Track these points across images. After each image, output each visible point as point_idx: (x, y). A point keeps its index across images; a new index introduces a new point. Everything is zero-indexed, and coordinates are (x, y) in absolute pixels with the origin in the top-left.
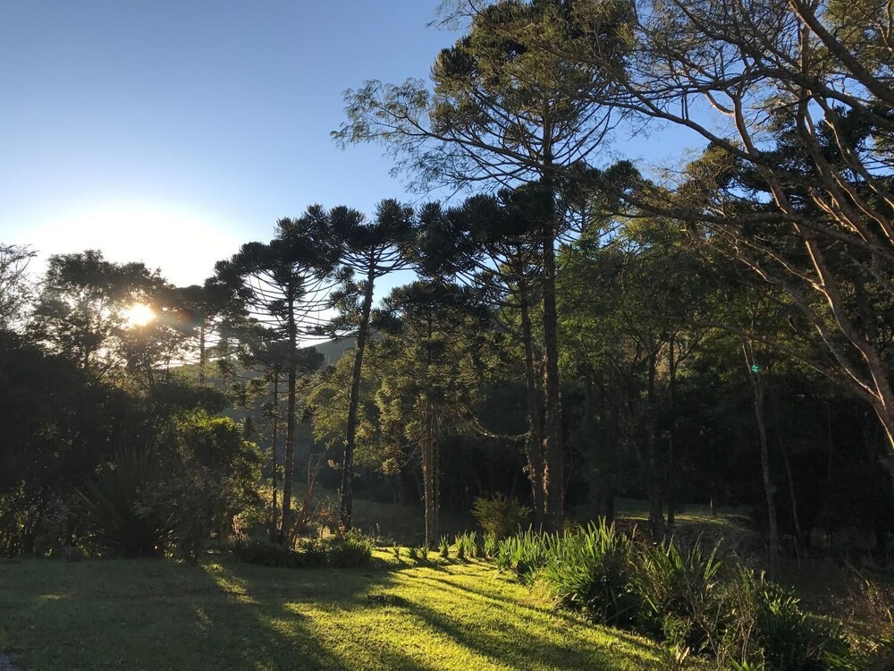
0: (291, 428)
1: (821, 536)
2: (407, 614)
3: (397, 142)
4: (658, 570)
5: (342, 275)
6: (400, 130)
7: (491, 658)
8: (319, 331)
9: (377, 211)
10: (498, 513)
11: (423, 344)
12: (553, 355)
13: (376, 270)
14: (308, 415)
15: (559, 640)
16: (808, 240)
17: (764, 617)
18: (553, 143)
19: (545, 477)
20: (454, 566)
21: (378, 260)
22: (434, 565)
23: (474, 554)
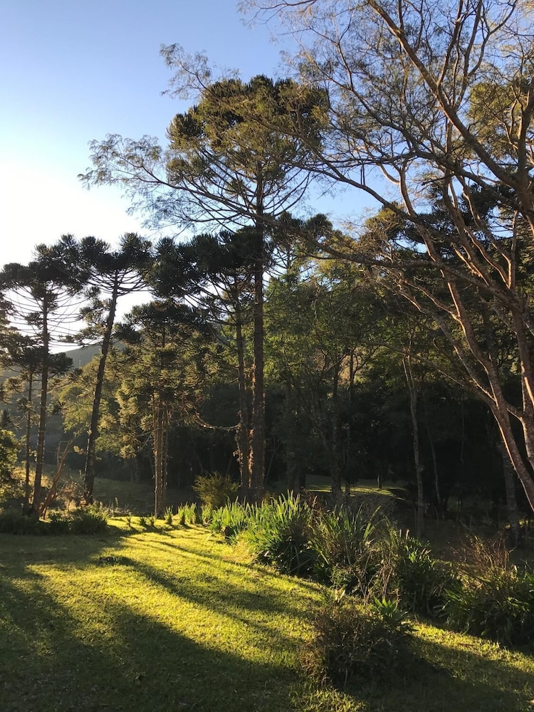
0: (43, 420)
1: (454, 504)
2: (131, 571)
3: (134, 186)
4: (330, 531)
5: (90, 294)
6: (137, 177)
7: (196, 605)
8: (69, 339)
9: (121, 242)
10: (214, 488)
11: (157, 353)
12: (260, 364)
13: (118, 291)
14: (58, 409)
15: (252, 588)
16: (450, 282)
17: (403, 565)
18: (264, 196)
19: (251, 460)
20: (176, 531)
21: (121, 282)
22: (159, 531)
23: (193, 521)
